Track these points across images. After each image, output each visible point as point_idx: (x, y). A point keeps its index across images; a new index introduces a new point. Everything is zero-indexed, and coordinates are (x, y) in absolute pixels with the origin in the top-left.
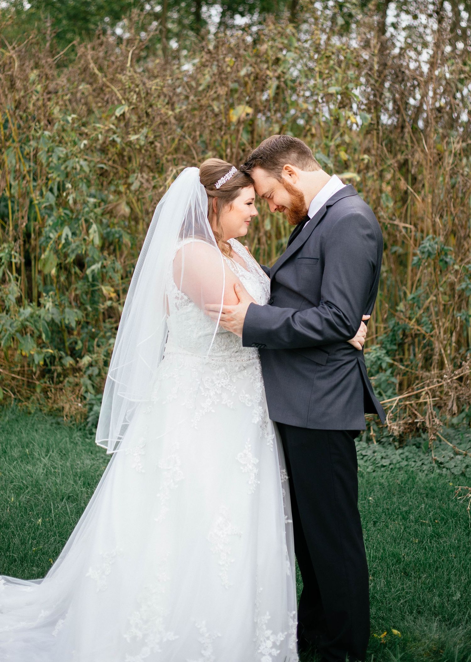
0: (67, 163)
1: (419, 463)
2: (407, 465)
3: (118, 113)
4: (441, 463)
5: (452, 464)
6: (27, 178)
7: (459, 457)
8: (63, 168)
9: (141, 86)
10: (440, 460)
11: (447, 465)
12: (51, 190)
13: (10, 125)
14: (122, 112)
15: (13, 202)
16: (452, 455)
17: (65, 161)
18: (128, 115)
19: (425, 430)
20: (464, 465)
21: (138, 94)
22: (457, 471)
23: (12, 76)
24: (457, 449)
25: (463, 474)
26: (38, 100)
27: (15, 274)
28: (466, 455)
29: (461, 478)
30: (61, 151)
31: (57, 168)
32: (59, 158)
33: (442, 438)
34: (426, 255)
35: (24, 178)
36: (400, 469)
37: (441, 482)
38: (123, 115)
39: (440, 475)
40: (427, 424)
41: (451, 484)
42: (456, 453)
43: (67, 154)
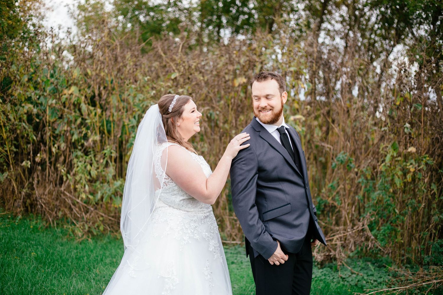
0: (143, 103)
1: (332, 278)
2: (325, 279)
3: (173, 77)
4: (344, 278)
5: (350, 279)
6: (122, 110)
7: (354, 275)
8: (141, 105)
9: (186, 63)
10: (343, 276)
11: (347, 279)
12: (134, 117)
13: (114, 82)
14: (175, 76)
15: (114, 124)
16: (350, 274)
17: (142, 102)
18: (178, 78)
19: (335, 259)
20: (357, 280)
21: (184, 67)
22: (353, 283)
23: (116, 55)
24: (353, 271)
25: (356, 285)
26: (130, 69)
27: (113, 163)
28: (358, 274)
29: (355, 287)
30: (140, 96)
31: (138, 105)
32: (140, 100)
33: (345, 265)
34: (340, 163)
35: (120, 110)
36: (321, 280)
37: (344, 289)
38: (176, 78)
39: (343, 285)
40: (337, 256)
41: (349, 290)
42: (352, 273)
43: (144, 98)
